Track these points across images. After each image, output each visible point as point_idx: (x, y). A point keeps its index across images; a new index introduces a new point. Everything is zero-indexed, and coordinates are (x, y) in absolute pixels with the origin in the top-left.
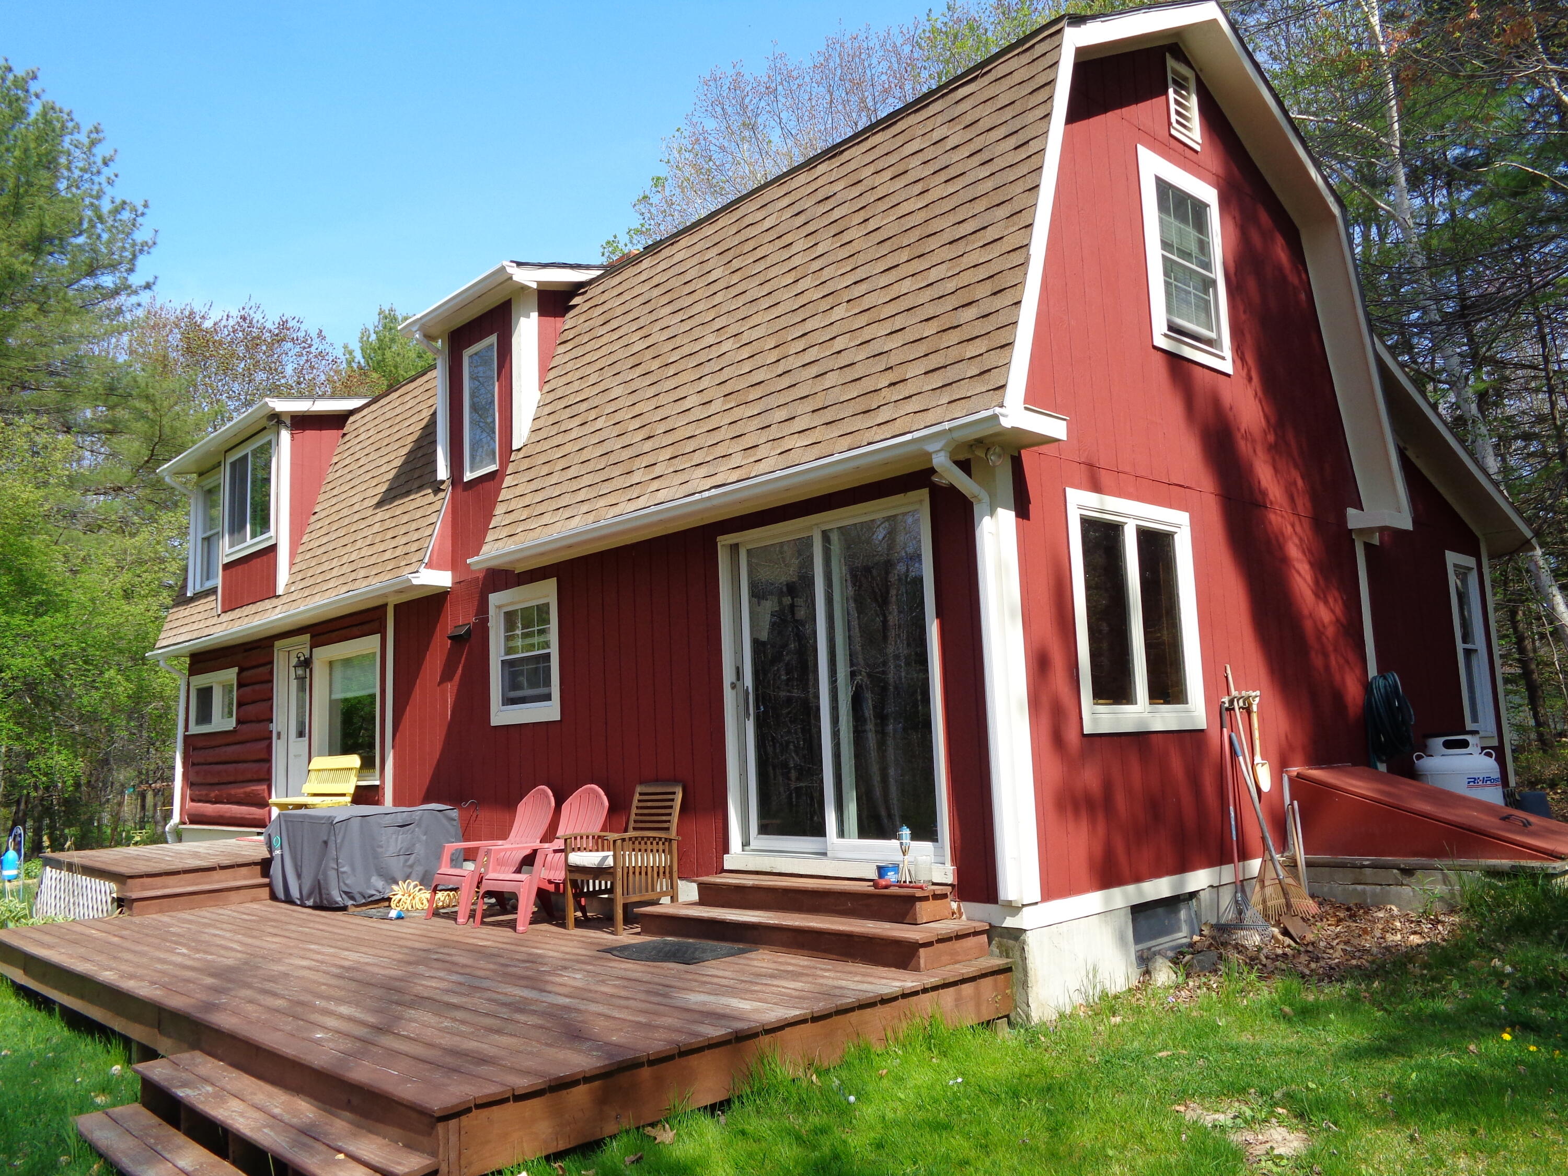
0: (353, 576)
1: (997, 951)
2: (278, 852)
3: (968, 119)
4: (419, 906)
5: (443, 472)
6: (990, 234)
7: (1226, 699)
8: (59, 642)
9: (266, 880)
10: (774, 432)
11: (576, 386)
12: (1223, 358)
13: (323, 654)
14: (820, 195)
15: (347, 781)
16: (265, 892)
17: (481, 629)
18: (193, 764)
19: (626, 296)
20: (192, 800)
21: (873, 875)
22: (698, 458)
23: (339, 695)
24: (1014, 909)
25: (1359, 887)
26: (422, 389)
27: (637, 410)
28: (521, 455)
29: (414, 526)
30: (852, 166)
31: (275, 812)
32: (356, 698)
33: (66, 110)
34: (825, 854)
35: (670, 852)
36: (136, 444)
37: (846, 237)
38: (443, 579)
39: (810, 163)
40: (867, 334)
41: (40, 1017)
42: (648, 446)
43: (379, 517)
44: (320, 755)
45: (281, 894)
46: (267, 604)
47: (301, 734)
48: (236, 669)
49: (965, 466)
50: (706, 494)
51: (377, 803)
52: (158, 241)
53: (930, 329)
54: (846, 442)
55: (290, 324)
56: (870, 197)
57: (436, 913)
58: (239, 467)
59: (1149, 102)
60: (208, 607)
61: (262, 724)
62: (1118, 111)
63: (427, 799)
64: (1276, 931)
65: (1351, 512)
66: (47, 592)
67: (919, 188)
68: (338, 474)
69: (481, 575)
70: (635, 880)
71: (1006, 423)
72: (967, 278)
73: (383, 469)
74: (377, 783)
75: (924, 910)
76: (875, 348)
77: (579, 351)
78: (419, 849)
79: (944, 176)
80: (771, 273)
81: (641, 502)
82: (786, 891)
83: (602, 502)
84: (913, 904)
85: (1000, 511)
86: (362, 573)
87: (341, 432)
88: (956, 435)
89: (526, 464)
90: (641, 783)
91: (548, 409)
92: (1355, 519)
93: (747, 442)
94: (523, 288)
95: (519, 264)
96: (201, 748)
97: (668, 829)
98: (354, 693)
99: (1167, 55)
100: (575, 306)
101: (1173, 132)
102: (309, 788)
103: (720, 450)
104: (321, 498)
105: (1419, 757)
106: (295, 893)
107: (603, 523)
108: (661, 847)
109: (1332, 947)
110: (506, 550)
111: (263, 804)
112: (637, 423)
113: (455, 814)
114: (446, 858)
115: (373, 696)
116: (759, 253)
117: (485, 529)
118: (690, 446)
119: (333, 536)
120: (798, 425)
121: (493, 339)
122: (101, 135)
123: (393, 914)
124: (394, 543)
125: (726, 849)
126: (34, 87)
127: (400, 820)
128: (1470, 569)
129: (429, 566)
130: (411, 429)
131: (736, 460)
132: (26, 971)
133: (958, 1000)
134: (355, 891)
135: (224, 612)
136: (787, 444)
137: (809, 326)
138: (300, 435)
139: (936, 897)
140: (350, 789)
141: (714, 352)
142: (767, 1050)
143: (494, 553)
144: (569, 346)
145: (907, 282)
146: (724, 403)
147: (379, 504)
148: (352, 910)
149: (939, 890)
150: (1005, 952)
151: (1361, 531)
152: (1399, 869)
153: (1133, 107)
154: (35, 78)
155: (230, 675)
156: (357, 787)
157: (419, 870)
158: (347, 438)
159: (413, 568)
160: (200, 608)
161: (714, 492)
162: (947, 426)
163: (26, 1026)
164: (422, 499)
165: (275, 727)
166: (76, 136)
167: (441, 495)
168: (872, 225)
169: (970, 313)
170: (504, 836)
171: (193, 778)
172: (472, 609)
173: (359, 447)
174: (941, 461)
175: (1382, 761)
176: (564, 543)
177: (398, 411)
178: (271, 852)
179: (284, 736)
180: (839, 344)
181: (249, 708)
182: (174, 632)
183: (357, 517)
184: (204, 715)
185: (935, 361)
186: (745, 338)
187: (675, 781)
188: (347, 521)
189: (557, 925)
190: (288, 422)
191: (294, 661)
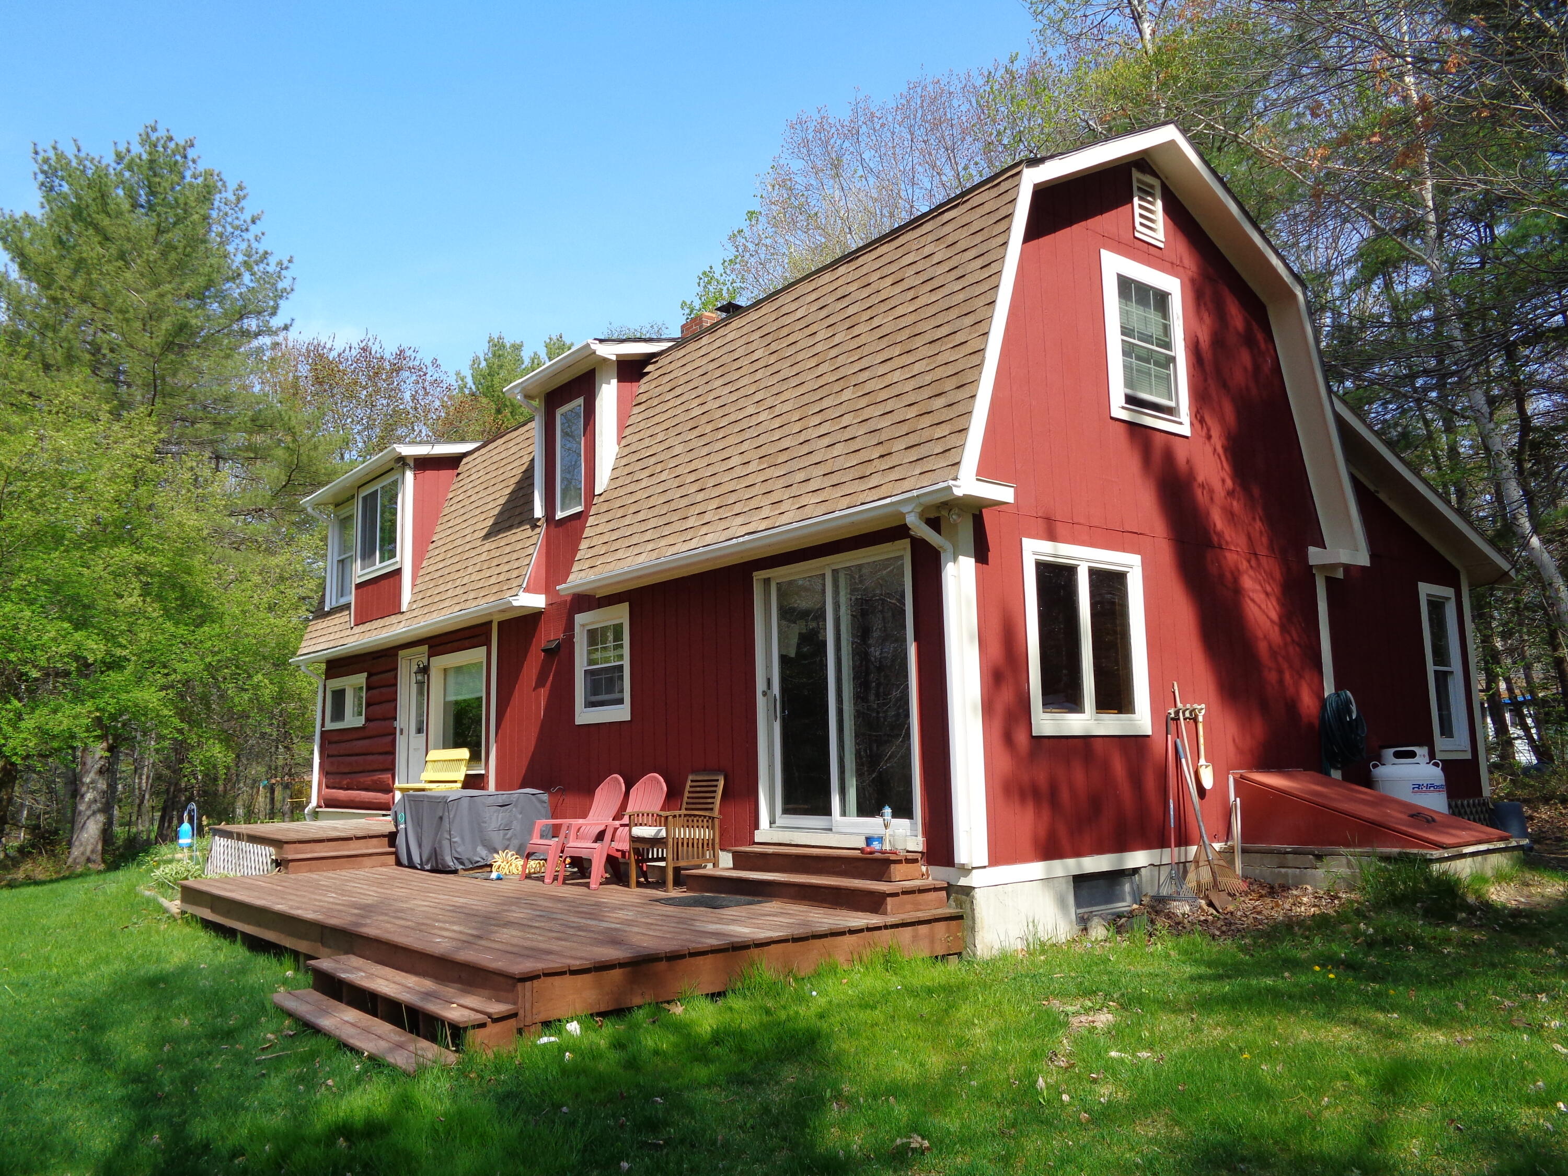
0: (465, 597)
1: (953, 904)
2: (402, 826)
3: (950, 240)
4: (515, 871)
5: (539, 512)
6: (959, 338)
7: (1172, 711)
8: (216, 649)
9: (393, 850)
10: (794, 491)
11: (646, 442)
12: (1181, 423)
13: (440, 663)
14: (839, 293)
15: (458, 770)
16: (392, 859)
17: (569, 642)
18: (328, 756)
19: (689, 368)
20: (327, 787)
21: (862, 844)
22: (737, 508)
23: (452, 698)
24: (966, 870)
25: (1283, 870)
26: (523, 437)
27: (692, 466)
28: (602, 499)
29: (515, 556)
30: (864, 270)
31: (398, 795)
32: (465, 701)
33: (216, 172)
34: (831, 830)
35: (713, 828)
36: (276, 470)
37: (856, 331)
38: (538, 601)
39: (834, 265)
40: (866, 414)
41: (225, 943)
42: (700, 497)
43: (486, 548)
44: (436, 748)
45: (405, 861)
46: (394, 619)
47: (419, 731)
48: (365, 674)
49: (934, 524)
50: (741, 539)
51: (483, 788)
52: (295, 287)
53: (912, 412)
54: (845, 502)
55: (408, 353)
56: (875, 299)
57: (528, 877)
58: (370, 501)
59: (1114, 212)
60: (342, 620)
61: (387, 722)
62: (1083, 224)
63: (522, 786)
64: (1203, 902)
65: (1312, 549)
66: (204, 606)
67: (910, 295)
68: (453, 509)
69: (569, 599)
70: (683, 850)
71: (958, 492)
72: (939, 373)
73: (490, 506)
74: (483, 772)
75: (898, 871)
76: (870, 426)
77: (651, 413)
78: (516, 825)
79: (929, 286)
80: (800, 357)
81: (693, 544)
82: (798, 857)
83: (663, 542)
84: (888, 867)
85: (961, 558)
86: (472, 595)
87: (456, 472)
88: (922, 500)
89: (605, 507)
90: (694, 771)
91: (624, 462)
92: (1315, 556)
93: (775, 497)
94: (605, 360)
95: (601, 341)
96: (336, 742)
97: (712, 809)
98: (465, 695)
99: (1134, 170)
100: (648, 373)
101: (1137, 235)
102: (426, 776)
103: (753, 504)
104: (438, 529)
105: (1375, 766)
106: (416, 859)
107: (663, 559)
108: (705, 824)
109: (1246, 916)
110: (588, 579)
111: (389, 790)
112: (692, 477)
113: (545, 797)
114: (536, 832)
115: (480, 699)
116: (791, 339)
117: (572, 562)
118: (732, 498)
119: (448, 562)
120: (813, 485)
121: (580, 401)
122: (245, 192)
123: (494, 875)
124: (498, 570)
125: (757, 827)
126: (191, 154)
127: (500, 800)
128: (1448, 599)
129: (527, 590)
130: (514, 472)
131: (765, 512)
132: (213, 910)
133: (915, 938)
134: (464, 857)
135: (356, 625)
136: (803, 501)
137: (825, 404)
138: (421, 475)
139: (908, 861)
140: (460, 775)
141: (754, 421)
142: (756, 958)
143: (578, 582)
144: (642, 407)
145: (898, 372)
146: (759, 464)
147: (487, 537)
148: (461, 872)
149: (910, 856)
150: (960, 904)
151: (1323, 567)
152: (1314, 855)
153: (1098, 218)
154: (192, 145)
155: (360, 679)
156: (467, 776)
157: (516, 842)
158: (460, 477)
159: (513, 592)
160: (337, 621)
161: (747, 538)
162: (915, 493)
163: (216, 949)
164: (522, 533)
165: (398, 724)
166: (224, 195)
167: (538, 530)
168: (876, 323)
169: (940, 402)
170: (584, 815)
171: (327, 768)
172: (562, 625)
173: (471, 485)
174: (912, 520)
175: (1336, 768)
176: (635, 574)
177: (503, 455)
178: (396, 826)
179: (405, 732)
180: (845, 421)
181: (376, 708)
182: (314, 641)
183: (468, 546)
184: (338, 714)
185: (913, 439)
186: (777, 411)
187: (718, 771)
188: (460, 550)
189: (624, 886)
190: (412, 464)
191: (415, 668)
